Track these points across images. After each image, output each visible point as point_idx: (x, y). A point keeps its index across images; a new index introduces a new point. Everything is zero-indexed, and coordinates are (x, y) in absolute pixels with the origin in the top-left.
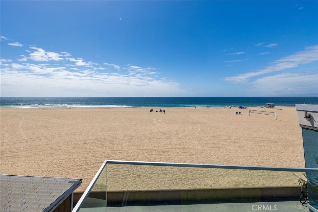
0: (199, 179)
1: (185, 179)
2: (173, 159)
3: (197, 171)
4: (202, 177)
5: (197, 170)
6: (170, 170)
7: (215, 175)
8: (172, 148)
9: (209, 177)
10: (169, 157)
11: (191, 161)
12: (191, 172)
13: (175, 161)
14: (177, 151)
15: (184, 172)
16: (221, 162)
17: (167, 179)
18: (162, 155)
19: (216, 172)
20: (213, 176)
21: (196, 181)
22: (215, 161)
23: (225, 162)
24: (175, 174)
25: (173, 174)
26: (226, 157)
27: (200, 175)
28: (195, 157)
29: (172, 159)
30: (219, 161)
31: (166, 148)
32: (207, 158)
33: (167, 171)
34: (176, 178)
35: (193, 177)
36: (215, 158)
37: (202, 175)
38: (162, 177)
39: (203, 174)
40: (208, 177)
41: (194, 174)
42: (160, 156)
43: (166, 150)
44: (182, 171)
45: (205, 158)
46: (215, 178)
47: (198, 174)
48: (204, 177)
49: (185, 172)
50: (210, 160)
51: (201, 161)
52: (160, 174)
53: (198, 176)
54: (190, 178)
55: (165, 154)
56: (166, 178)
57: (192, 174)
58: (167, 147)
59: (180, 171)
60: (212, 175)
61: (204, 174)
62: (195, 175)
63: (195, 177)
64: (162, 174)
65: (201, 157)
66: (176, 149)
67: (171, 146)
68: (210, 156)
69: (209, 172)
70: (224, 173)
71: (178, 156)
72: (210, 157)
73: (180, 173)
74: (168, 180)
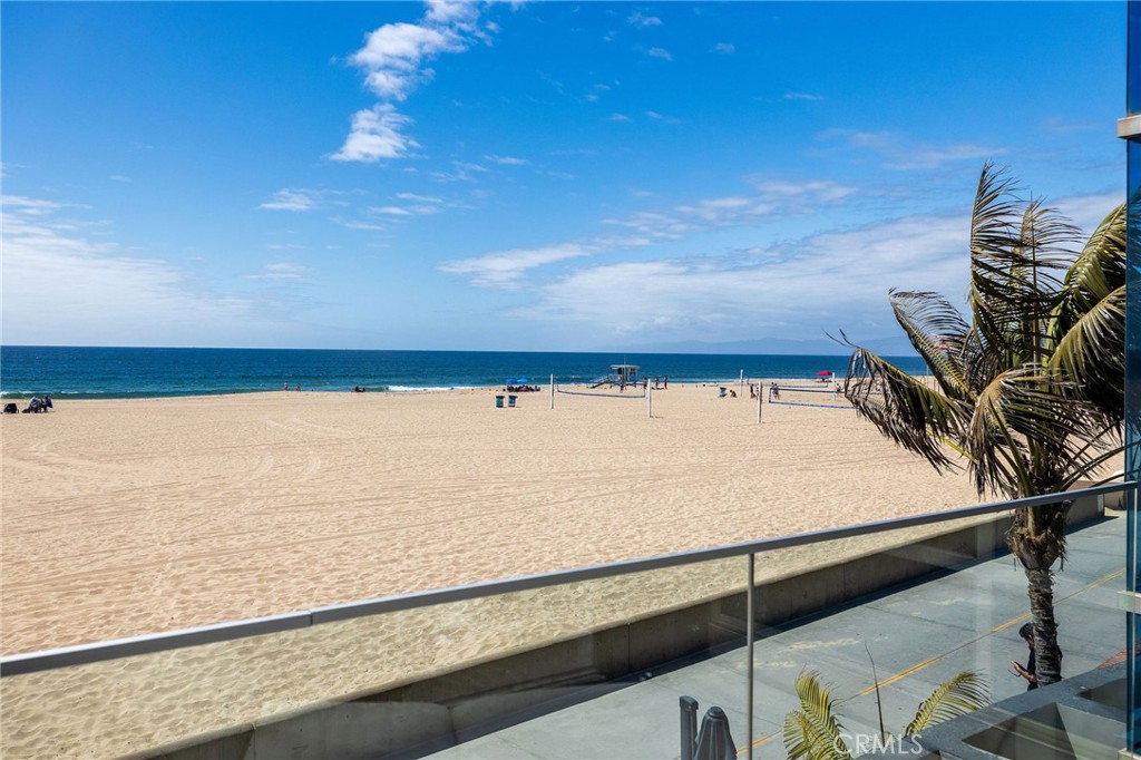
0: (327, 676)
1: (231, 697)
2: (149, 615)
3: (310, 644)
4: (339, 663)
5: (310, 639)
6: (123, 676)
7: (417, 638)
8: (136, 563)
9: (379, 652)
10: (113, 607)
11: (275, 600)
12: (270, 656)
13: (162, 620)
14: (175, 572)
15: (230, 661)
16: (444, 577)
17: (94, 733)
18: (56, 608)
19: (421, 622)
20: (406, 644)
21: (304, 689)
22: (410, 579)
23: (463, 575)
24: (162, 691)
25: (147, 693)
26: (468, 554)
27: (328, 655)
28: (294, 580)
29: (133, 619)
30: (430, 576)
31: (86, 569)
32: (367, 575)
33: (98, 688)
34: (172, 707)
35: (284, 675)
36: (413, 567)
37: (342, 654)
38: (52, 731)
39: (345, 647)
40: (378, 657)
41: (295, 659)
42: (37, 615)
43: (88, 579)
44: (210, 663)
45: (356, 573)
46: (414, 651)
47: (317, 655)
48: (352, 663)
49: (233, 666)
50: (383, 580)
51: (333, 592)
52: (36, 718)
53: (323, 661)
54: (266, 683)
55: (83, 597)
56: (88, 726)
57: (282, 664)
58: (99, 566)
59: (195, 665)
60: (399, 640)
61: (356, 646)
62: (299, 663)
63: (301, 671)
64: (57, 710)
65: (335, 573)
66: (169, 565)
67: (131, 556)
68: (384, 563)
69: (382, 633)
70: (457, 618)
71: (185, 592)
72: (382, 566)
73: (201, 675)
74: (109, 735)
